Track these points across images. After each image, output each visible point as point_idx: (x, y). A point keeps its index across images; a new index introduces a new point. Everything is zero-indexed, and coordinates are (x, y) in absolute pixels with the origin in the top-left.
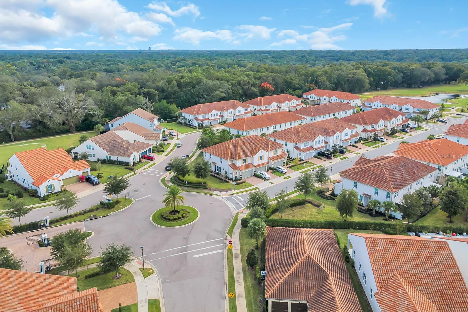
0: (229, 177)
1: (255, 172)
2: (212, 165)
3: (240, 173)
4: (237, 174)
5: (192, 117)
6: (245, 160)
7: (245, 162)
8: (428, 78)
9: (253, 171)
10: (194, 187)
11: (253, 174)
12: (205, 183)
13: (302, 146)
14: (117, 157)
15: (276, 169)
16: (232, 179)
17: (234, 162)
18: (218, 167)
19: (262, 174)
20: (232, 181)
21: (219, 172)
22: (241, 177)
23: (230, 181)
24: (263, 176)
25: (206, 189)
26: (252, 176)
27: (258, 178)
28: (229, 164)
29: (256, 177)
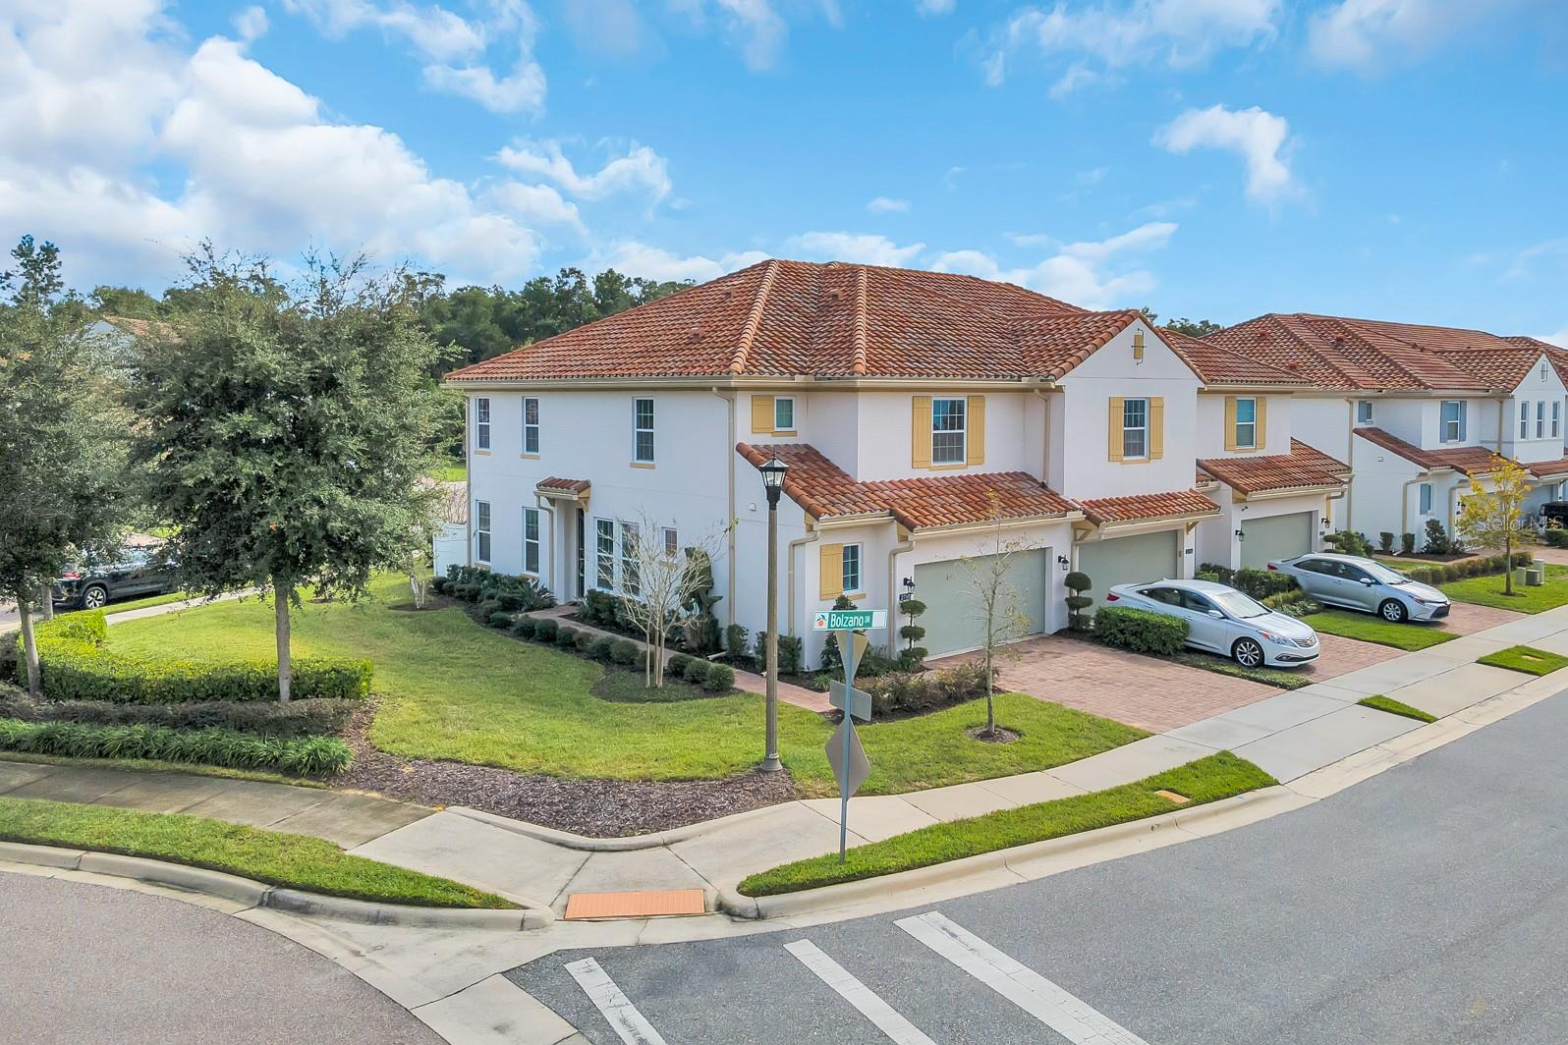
0: (735, 631)
1: (1076, 581)
2: (543, 518)
3: (905, 567)
4: (852, 582)
6: (951, 416)
7: (948, 447)
9: (1057, 574)
10: (101, 751)
11: (1055, 620)
13: (1427, 425)
15: (1293, 584)
16: (791, 648)
18: (606, 526)
20: (791, 672)
21: (617, 592)
22: (910, 633)
25: (291, 770)
26: (1040, 637)
27: (1138, 651)
28: (740, 448)
29: (1108, 645)
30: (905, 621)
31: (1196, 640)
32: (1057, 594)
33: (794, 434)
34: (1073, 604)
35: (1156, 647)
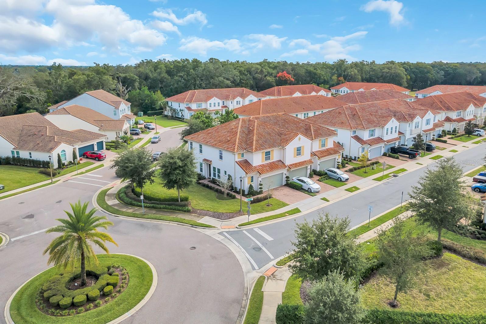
0: (236, 188)
1: (287, 177)
2: (203, 165)
3: (260, 179)
4: (252, 181)
5: (183, 106)
6: (268, 154)
7: (268, 158)
8: (474, 77)
9: (284, 176)
10: (160, 208)
11: (284, 183)
12: (186, 199)
13: (365, 135)
14: (30, 154)
15: (326, 174)
16: (244, 191)
17: (247, 157)
18: (214, 168)
19: (302, 181)
20: (244, 195)
21: (217, 178)
22: (261, 188)
23: (238, 196)
24: (305, 186)
25: (185, 211)
26: (282, 186)
27: (295, 189)
28: (236, 162)
29: (291, 187)
30: (260, 187)
31: (304, 188)
32: (284, 179)
33: (244, 158)
34: (287, 180)
35: (297, 189)
